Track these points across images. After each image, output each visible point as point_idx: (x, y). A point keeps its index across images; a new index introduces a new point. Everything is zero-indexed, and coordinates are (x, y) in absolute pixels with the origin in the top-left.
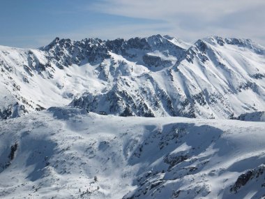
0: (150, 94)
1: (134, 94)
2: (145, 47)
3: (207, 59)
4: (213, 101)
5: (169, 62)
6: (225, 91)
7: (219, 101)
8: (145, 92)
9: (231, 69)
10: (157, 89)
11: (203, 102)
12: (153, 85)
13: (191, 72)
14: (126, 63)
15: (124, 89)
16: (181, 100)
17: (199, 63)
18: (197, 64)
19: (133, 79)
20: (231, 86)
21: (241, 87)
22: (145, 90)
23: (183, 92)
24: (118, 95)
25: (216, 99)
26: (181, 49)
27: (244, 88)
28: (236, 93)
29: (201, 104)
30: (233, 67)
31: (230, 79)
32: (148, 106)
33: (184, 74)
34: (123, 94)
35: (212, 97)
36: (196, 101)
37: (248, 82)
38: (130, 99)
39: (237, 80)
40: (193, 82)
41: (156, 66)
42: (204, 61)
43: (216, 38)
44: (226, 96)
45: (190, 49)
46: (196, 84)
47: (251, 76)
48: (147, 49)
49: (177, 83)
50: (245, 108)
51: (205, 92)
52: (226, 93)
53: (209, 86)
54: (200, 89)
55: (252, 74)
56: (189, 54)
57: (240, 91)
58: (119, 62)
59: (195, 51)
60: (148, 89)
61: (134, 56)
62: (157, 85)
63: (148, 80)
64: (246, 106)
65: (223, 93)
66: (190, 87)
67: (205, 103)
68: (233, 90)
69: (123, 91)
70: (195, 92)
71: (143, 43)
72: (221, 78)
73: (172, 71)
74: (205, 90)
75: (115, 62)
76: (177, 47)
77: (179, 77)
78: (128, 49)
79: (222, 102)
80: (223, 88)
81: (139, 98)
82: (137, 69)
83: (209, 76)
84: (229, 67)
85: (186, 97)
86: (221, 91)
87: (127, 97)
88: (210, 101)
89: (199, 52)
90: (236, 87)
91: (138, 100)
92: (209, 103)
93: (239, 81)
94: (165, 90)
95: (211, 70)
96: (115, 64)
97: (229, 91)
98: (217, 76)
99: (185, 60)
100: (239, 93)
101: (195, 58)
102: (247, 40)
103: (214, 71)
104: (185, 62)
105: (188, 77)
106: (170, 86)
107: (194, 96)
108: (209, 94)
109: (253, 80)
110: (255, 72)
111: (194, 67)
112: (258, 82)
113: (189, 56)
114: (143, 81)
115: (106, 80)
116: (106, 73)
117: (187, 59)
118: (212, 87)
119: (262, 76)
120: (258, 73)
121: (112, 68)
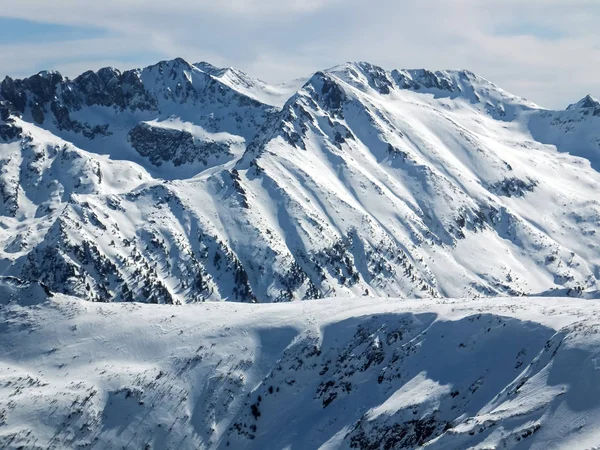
0: (175, 251)
1: (122, 252)
2: (136, 99)
3: (349, 135)
4: (379, 268)
5: (221, 149)
6: (413, 236)
7: (399, 270)
8: (155, 246)
9: (428, 164)
10: (197, 235)
11: (350, 271)
12: (183, 222)
13: (302, 178)
14: (76, 156)
15: (88, 238)
16: (276, 268)
17: (324, 149)
18: (318, 150)
19: (112, 204)
20: (430, 218)
21: (461, 223)
22: (159, 238)
23: (283, 242)
24: (67, 258)
25: (389, 263)
26: (257, 104)
27: (472, 227)
28: (450, 242)
29: (342, 281)
30: (431, 160)
31: (425, 198)
32: (171, 291)
33: (282, 184)
34: (85, 253)
35: (375, 256)
36: (325, 271)
37: (483, 206)
38: (110, 269)
39: (448, 198)
40: (312, 208)
41: (178, 163)
42: (338, 140)
43: (365, 68)
44: (418, 252)
45: (292, 102)
46: (322, 216)
47: (490, 188)
48: (141, 106)
49: (260, 214)
50: (482, 289)
51: (352, 240)
52: (417, 242)
53: (363, 220)
54: (335, 232)
55: (492, 181)
56: (290, 118)
57: (461, 236)
58: (52, 151)
59: (307, 109)
60: (168, 235)
61: (98, 130)
62: (195, 221)
63: (165, 206)
64: (484, 283)
65: (409, 243)
66: (305, 225)
67: (356, 278)
68: (439, 232)
69: (85, 244)
70: (321, 240)
71: (126, 87)
72: (398, 196)
73: (242, 173)
74: (353, 234)
75: (39, 150)
76: (244, 99)
77: (265, 195)
78: (78, 108)
79: (408, 272)
80: (407, 228)
81: (139, 265)
82: (116, 173)
83: (359, 190)
84: (421, 161)
85: (291, 260)
86: (403, 237)
87: (98, 264)
88: (370, 270)
89: (321, 113)
90: (447, 221)
91: (137, 272)
92: (369, 278)
93: (453, 203)
94: (222, 238)
95: (364, 172)
96: (39, 156)
97: (426, 234)
98: (384, 189)
99: (280, 139)
100: (459, 242)
101: (309, 133)
102: (463, 75)
103: (373, 171)
104: (278, 145)
105: (295, 192)
106: (239, 223)
107: (321, 255)
108: (367, 248)
109: (497, 201)
110: (500, 175)
111: (310, 160)
112: (513, 205)
113: (289, 124)
114: (149, 209)
115: (12, 213)
116: (10, 189)
117: (285, 136)
118: (374, 223)
119: (522, 185)
120: (509, 175)
121: (27, 173)
